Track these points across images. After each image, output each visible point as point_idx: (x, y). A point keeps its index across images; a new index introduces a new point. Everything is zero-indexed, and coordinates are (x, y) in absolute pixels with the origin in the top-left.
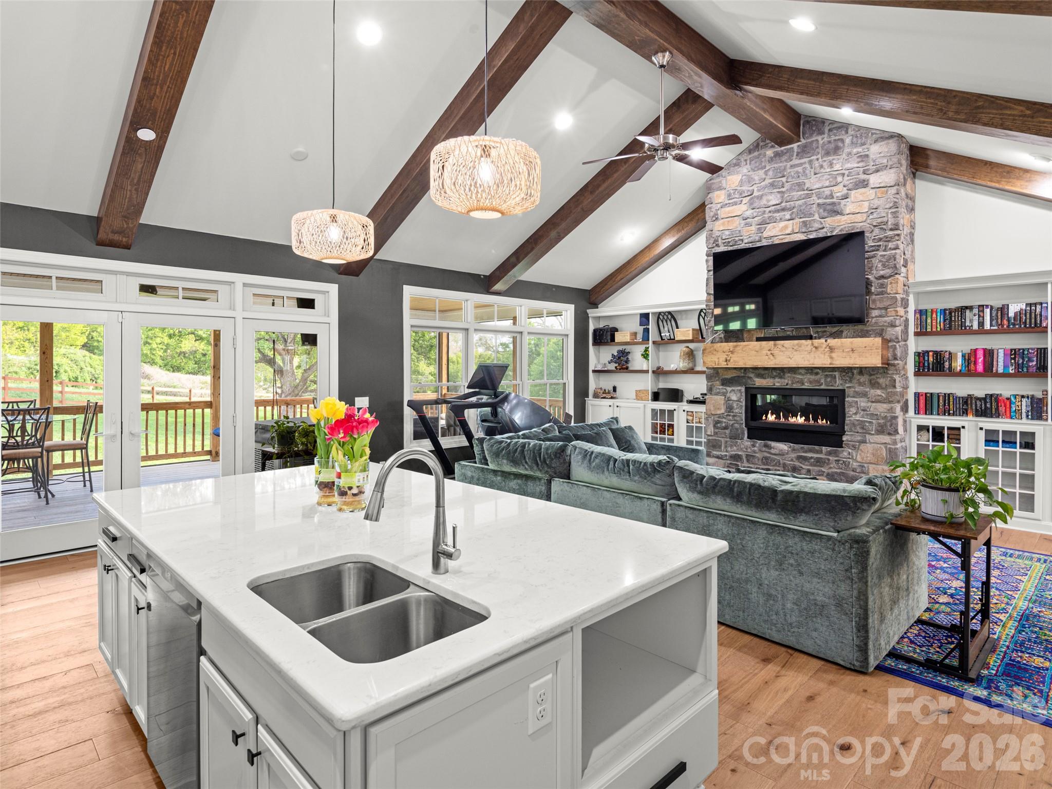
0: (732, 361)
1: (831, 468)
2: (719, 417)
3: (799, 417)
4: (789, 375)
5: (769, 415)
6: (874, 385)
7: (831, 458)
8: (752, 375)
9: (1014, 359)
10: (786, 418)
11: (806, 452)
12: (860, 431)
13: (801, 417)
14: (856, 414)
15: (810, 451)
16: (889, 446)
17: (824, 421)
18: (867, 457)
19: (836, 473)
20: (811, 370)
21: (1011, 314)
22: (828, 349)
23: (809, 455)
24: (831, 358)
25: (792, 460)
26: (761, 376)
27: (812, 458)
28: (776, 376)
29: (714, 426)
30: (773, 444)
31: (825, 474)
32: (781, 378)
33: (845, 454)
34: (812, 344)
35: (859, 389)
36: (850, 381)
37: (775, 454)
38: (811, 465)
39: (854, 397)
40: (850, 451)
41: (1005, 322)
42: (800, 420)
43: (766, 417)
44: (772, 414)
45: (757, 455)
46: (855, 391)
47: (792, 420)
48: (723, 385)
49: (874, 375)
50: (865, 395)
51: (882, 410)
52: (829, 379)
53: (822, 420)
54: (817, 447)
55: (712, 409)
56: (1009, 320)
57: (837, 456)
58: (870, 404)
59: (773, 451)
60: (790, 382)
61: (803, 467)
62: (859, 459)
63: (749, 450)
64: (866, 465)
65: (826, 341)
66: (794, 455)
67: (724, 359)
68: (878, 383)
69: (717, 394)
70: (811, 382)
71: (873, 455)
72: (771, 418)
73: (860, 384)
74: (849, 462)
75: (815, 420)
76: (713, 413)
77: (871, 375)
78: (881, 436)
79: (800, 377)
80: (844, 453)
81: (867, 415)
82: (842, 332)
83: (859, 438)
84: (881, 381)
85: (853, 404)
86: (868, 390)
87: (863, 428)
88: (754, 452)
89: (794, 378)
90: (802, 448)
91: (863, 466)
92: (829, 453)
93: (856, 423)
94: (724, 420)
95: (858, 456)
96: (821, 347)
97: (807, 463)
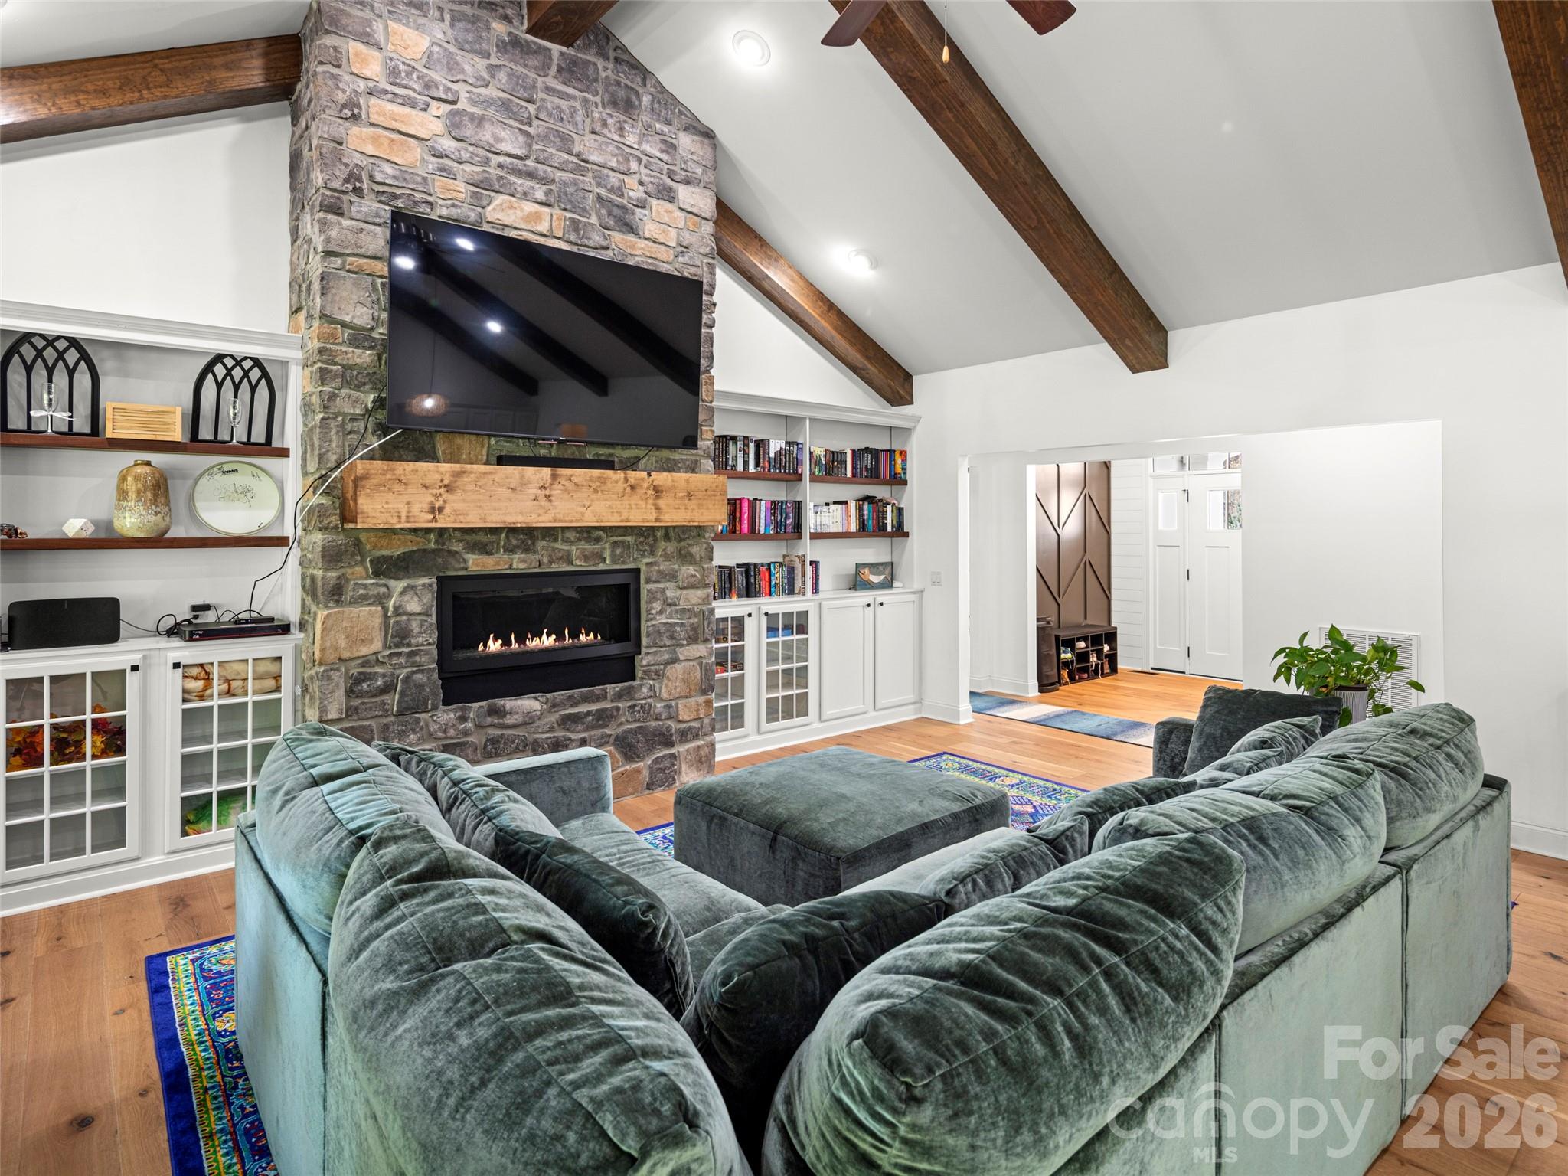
0: (447, 510)
1: (621, 724)
2: (363, 665)
3: (545, 636)
4: (543, 543)
5: (490, 642)
6: (685, 557)
7: (620, 705)
8: (457, 547)
9: (773, 514)
10: (521, 640)
11: (575, 704)
12: (668, 643)
13: (548, 635)
14: (660, 613)
15: (586, 699)
16: (704, 661)
17: (592, 636)
18: (676, 688)
19: (630, 731)
20: (587, 533)
21: (772, 455)
22: (651, 492)
23: (583, 708)
24: (657, 508)
25: (552, 729)
26: (483, 549)
27: (588, 713)
28: (518, 547)
29: (350, 693)
30: (509, 703)
31: (612, 740)
32: (527, 550)
33: (645, 690)
34: (626, 479)
35: (664, 566)
36: (652, 553)
37: (514, 726)
38: (587, 729)
39: (658, 582)
40: (651, 682)
41: (767, 464)
42: (548, 641)
43: (485, 646)
44: (495, 639)
45: (471, 739)
46: (659, 571)
47: (533, 644)
48: (376, 574)
49: (684, 540)
50: (672, 576)
51: (694, 600)
52: (618, 551)
53: (588, 635)
54: (597, 689)
55: (343, 643)
56: (770, 463)
57: (632, 699)
58: (679, 592)
59: (509, 720)
60: (545, 560)
61: (573, 736)
62: (665, 695)
63: (452, 732)
64: (673, 703)
65: (649, 475)
66: (553, 718)
67: (426, 506)
68: (691, 555)
69: (357, 601)
70: (586, 558)
71: (684, 681)
72: (494, 646)
73: (667, 557)
74: (650, 705)
75: (574, 635)
76: (346, 655)
77: (681, 540)
78: (695, 647)
79: (565, 547)
80: (643, 688)
81: (677, 612)
82: (638, 459)
83: (666, 657)
84: (694, 550)
85: (659, 595)
86: (676, 567)
87: (672, 637)
88: (466, 733)
89: (554, 549)
90: (571, 697)
91: (670, 707)
92: (619, 696)
93: (663, 629)
94: (378, 670)
95: (664, 690)
96: (641, 486)
97: (580, 727)
